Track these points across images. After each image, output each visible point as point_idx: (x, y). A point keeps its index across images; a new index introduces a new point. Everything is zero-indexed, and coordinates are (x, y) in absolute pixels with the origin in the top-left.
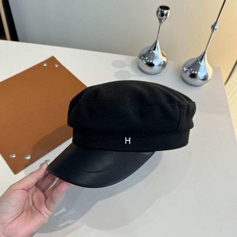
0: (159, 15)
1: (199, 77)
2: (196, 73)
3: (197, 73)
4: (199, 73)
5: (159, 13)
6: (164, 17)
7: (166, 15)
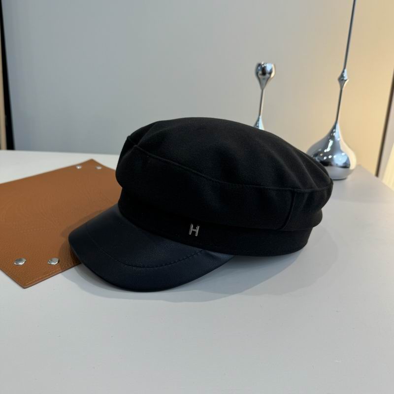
0: (260, 75)
1: (337, 165)
2: (330, 157)
3: (332, 158)
4: (335, 157)
5: (260, 72)
6: (268, 75)
7: (270, 73)
